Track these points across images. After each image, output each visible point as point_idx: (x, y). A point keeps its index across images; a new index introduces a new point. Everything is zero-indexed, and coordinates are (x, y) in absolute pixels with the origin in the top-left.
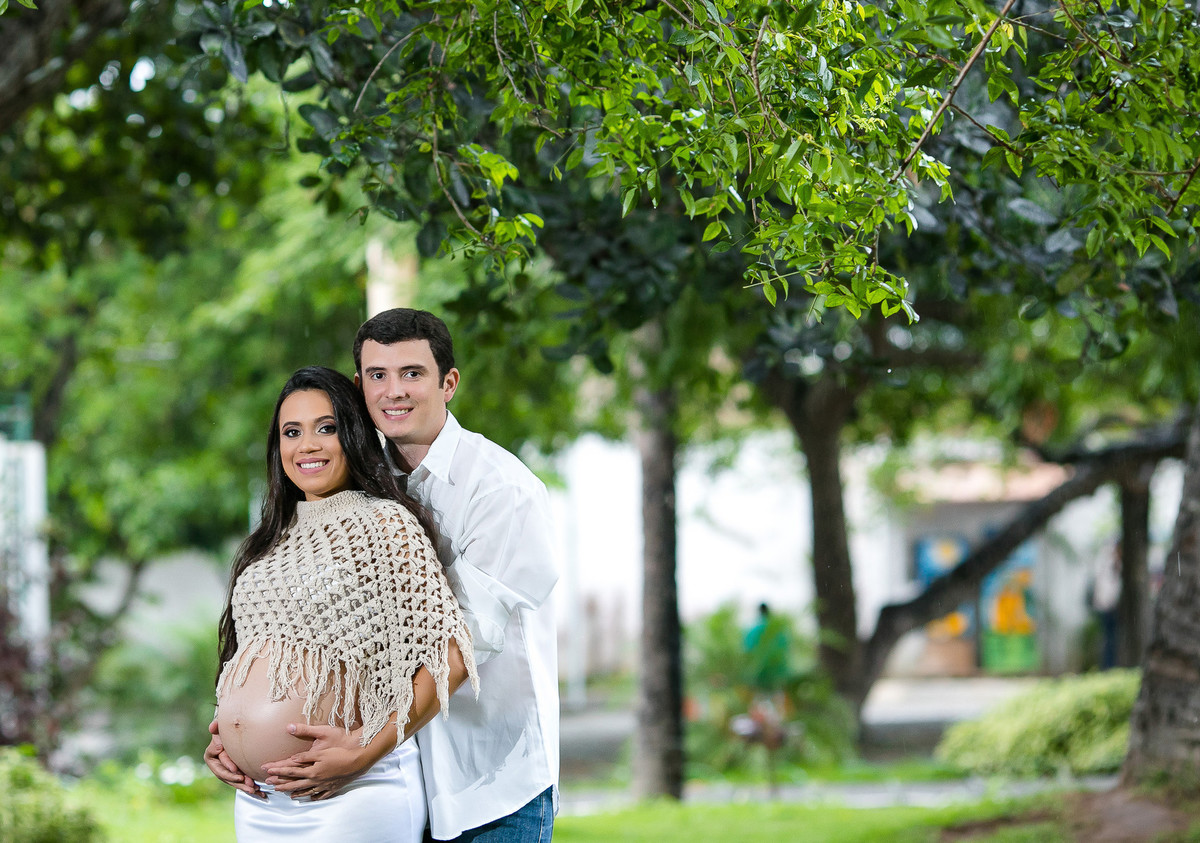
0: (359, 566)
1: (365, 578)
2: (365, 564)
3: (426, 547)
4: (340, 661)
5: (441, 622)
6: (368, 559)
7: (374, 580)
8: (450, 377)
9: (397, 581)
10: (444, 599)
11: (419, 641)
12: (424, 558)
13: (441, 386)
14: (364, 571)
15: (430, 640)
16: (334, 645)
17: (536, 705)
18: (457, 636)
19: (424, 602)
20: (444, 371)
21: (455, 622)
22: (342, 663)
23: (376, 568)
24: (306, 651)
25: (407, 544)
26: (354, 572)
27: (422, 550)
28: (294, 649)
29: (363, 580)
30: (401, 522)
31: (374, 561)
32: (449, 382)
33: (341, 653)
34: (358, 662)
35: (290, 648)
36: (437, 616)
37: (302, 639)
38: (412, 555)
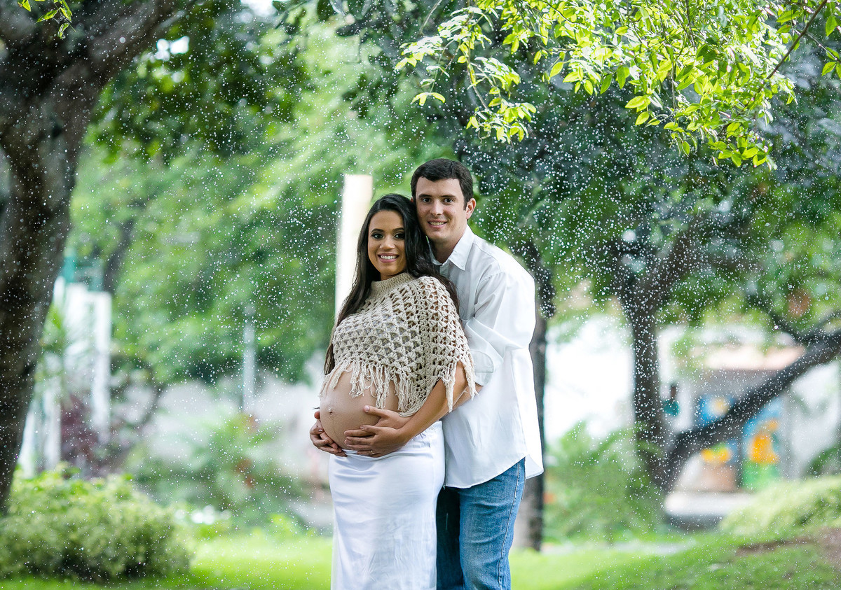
0: (408, 316)
1: (411, 323)
2: (412, 315)
3: (449, 304)
4: (396, 374)
5: (453, 352)
6: (414, 310)
7: (417, 324)
8: (470, 203)
9: (430, 325)
10: (457, 337)
11: (440, 364)
12: (447, 311)
13: (465, 209)
14: (412, 318)
15: (446, 362)
16: (392, 365)
17: (518, 406)
18: (463, 361)
19: (445, 338)
20: (467, 200)
21: (462, 352)
22: (398, 376)
23: (418, 317)
24: (374, 368)
25: (437, 302)
26: (405, 320)
27: (447, 306)
28: (367, 366)
29: (411, 324)
30: (435, 288)
31: (417, 312)
32: (469, 206)
33: (397, 369)
34: (407, 375)
35: (365, 366)
36: (452, 347)
37: (372, 361)
38: (440, 309)
